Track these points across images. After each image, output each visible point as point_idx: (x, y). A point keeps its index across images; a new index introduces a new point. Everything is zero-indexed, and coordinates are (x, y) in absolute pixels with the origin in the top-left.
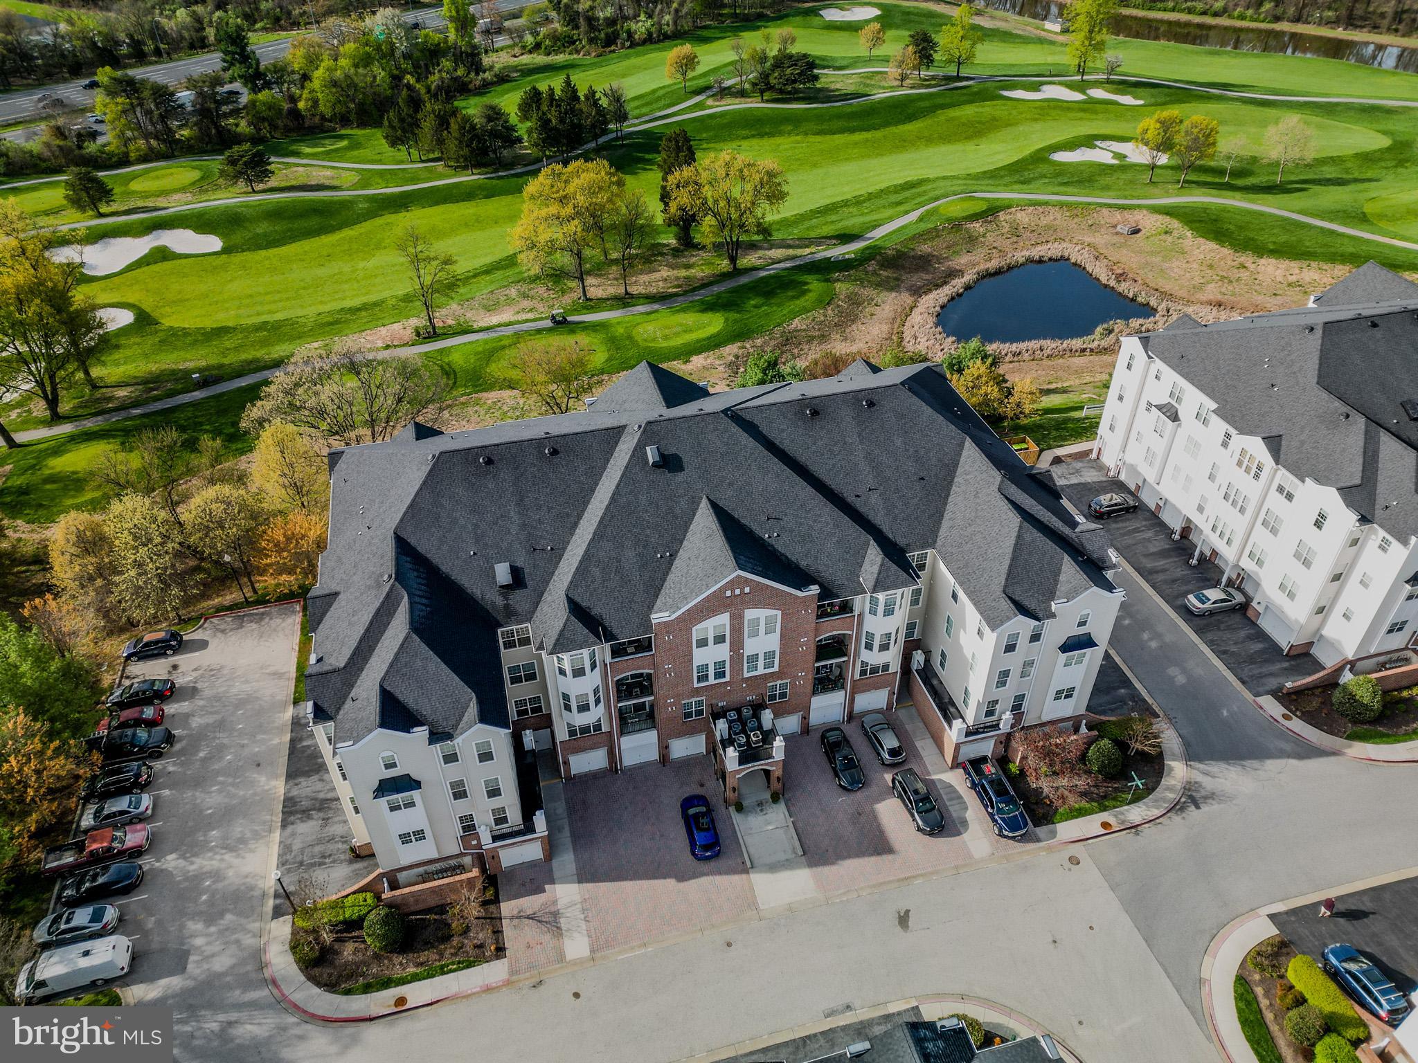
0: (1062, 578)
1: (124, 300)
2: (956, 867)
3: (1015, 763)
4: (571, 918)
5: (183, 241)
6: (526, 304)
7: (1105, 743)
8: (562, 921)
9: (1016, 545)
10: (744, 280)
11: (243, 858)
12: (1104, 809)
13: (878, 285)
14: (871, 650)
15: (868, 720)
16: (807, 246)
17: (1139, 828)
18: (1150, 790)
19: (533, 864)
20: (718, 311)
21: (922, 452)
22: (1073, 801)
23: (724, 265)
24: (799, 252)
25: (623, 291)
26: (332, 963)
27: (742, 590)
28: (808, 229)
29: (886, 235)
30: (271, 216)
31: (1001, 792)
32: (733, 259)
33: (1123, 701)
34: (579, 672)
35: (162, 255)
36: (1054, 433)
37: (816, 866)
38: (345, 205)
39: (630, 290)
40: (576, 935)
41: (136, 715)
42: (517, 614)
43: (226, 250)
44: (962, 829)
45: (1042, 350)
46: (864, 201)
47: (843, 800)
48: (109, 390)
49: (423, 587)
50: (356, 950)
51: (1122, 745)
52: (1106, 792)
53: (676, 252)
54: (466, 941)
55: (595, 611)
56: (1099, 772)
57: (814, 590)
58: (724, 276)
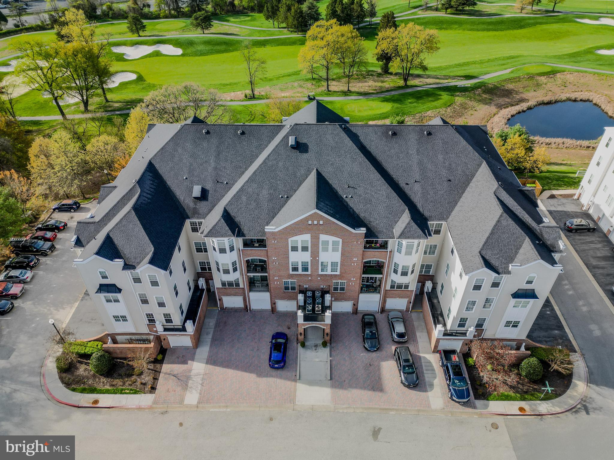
0: (521, 251)
1: (135, 70)
2: (419, 411)
3: (472, 358)
4: (196, 382)
5: (168, 49)
6: (300, 90)
7: (533, 360)
8: (190, 382)
9: (495, 226)
10: (409, 90)
11: (58, 311)
12: (523, 399)
13: (480, 101)
14: (397, 273)
15: (392, 314)
16: (447, 79)
17: (544, 417)
18: (557, 395)
19: (187, 348)
20: (390, 102)
21: (454, 165)
22: (503, 390)
23: (401, 83)
24: (441, 81)
25: (347, 89)
26: (72, 374)
27: (318, 221)
28: (450, 72)
29: (491, 78)
30: (205, 43)
31: (458, 373)
32: (406, 80)
33: (555, 338)
34: (223, 251)
35: (157, 54)
36: (555, 182)
37: (335, 387)
38: (239, 42)
39: (350, 88)
40: (194, 391)
41: (42, 235)
42: (199, 214)
43: (183, 55)
44: (428, 389)
45: (563, 143)
46: (485, 62)
47: (365, 355)
48: (113, 103)
49: (152, 190)
50: (86, 370)
51: (545, 364)
52: (528, 389)
53: (379, 75)
54: (138, 380)
55: (237, 220)
56: (526, 376)
57: (363, 230)
58: (400, 88)
